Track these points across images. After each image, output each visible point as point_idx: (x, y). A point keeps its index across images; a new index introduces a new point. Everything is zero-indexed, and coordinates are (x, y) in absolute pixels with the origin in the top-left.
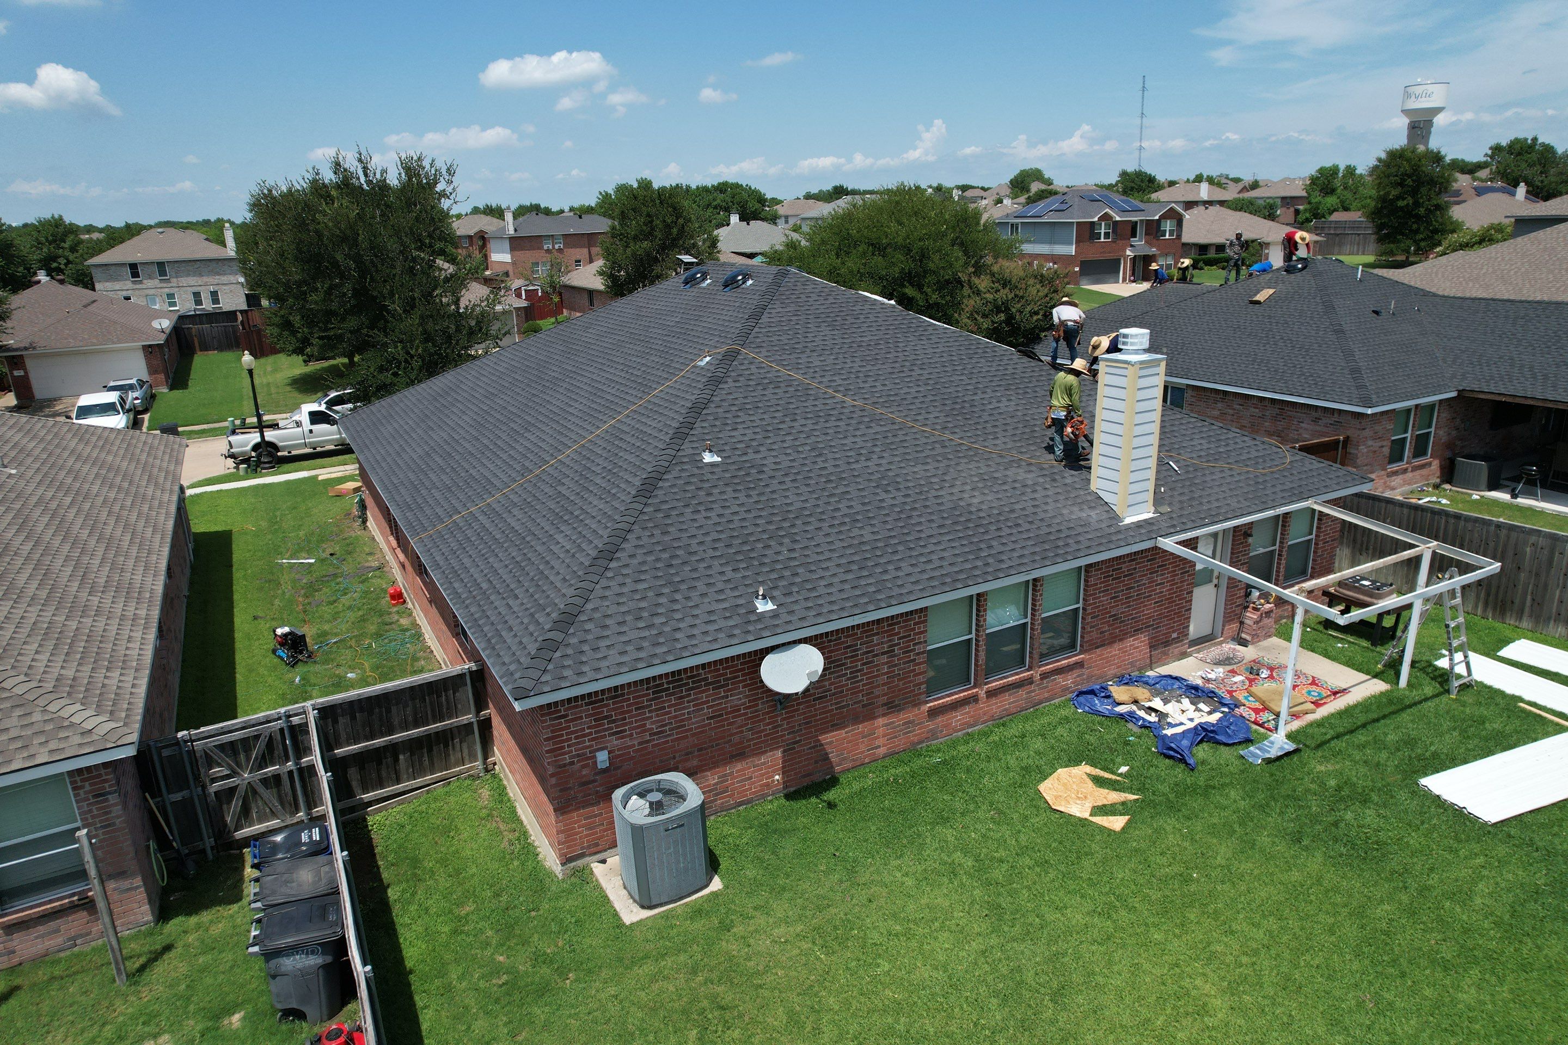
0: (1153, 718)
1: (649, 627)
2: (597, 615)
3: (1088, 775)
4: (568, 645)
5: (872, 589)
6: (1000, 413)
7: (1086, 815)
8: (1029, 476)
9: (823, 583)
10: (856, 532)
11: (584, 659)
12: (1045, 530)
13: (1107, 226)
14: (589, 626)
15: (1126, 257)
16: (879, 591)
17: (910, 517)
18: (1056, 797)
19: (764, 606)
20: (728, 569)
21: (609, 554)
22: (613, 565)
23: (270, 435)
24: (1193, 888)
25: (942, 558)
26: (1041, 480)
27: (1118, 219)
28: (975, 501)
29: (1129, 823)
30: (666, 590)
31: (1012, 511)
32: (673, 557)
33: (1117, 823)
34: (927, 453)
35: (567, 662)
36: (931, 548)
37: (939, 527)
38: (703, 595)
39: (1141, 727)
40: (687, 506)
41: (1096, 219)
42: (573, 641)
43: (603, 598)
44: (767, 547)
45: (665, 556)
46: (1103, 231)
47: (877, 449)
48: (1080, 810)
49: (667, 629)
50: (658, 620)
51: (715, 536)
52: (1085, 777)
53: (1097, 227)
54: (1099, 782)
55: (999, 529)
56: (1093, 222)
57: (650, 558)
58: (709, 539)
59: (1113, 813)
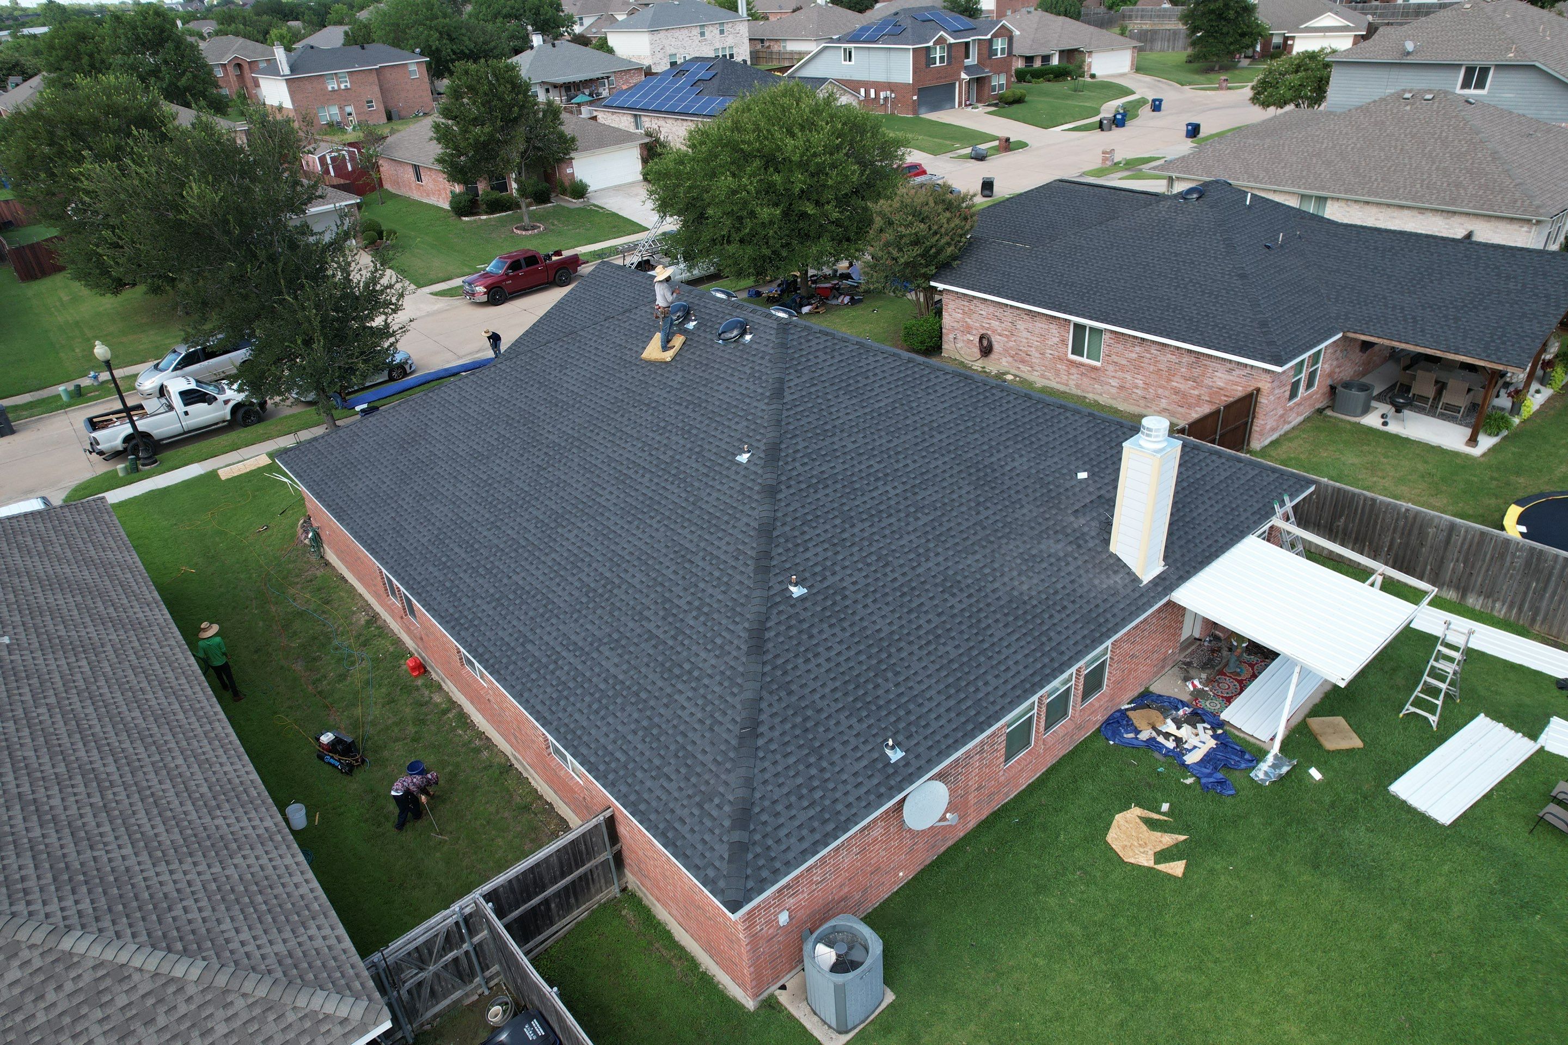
0: (1171, 744)
1: (812, 804)
2: (767, 803)
3: (1140, 818)
4: (755, 843)
5: (973, 712)
6: (1018, 475)
7: (1151, 863)
8: (1059, 546)
9: (933, 716)
10: (942, 650)
11: (773, 855)
12: (1086, 608)
13: (942, 49)
14: (764, 817)
15: (961, 81)
16: (978, 713)
17: (979, 621)
18: (1124, 847)
19: (895, 755)
20: (854, 721)
21: (752, 729)
22: (760, 742)
23: (142, 425)
24: (1253, 929)
25: (1016, 663)
26: (1070, 549)
27: (952, 41)
28: (1025, 587)
29: (1187, 867)
30: (812, 760)
31: (1056, 592)
32: (806, 719)
33: (1177, 868)
34: (973, 539)
35: (761, 862)
36: (1006, 652)
37: (1005, 626)
38: (843, 757)
39: (1165, 755)
40: (796, 656)
41: (931, 44)
42: (757, 837)
43: (765, 782)
44: (877, 686)
45: (799, 720)
46: (938, 56)
47: (931, 545)
48: (1146, 860)
49: (827, 802)
50: (818, 794)
51: (831, 685)
52: (1138, 820)
53: (932, 51)
54: (1152, 825)
55: (1051, 617)
56: (928, 48)
57: (788, 726)
58: (827, 690)
59: (1172, 859)
